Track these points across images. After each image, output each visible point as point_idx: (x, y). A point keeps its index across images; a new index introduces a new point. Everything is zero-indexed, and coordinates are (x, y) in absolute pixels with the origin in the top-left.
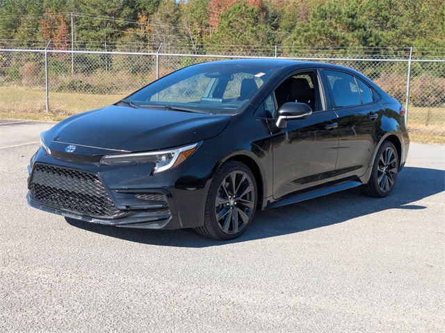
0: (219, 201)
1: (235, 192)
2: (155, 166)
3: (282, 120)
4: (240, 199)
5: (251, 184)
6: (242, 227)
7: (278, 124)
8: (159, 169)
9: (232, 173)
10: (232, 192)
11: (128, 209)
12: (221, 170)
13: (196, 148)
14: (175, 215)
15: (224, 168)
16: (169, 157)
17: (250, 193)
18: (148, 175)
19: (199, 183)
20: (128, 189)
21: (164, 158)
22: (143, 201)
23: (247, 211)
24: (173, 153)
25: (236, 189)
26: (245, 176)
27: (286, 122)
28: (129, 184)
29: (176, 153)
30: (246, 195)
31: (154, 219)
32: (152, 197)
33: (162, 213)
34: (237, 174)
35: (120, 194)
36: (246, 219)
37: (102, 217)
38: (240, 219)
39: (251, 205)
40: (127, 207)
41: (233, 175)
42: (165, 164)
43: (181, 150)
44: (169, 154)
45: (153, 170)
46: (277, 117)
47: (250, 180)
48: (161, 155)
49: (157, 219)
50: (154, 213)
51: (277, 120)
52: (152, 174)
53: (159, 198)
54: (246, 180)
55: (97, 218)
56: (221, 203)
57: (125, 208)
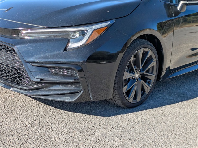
0: (127, 75)
1: (141, 67)
2: (68, 42)
3: (183, 5)
4: (144, 72)
5: (154, 60)
6: (145, 96)
7: (178, 8)
8: (72, 45)
9: (139, 51)
10: (138, 67)
11: (42, 82)
12: (130, 48)
13: (108, 26)
14: (86, 89)
15: (133, 45)
16: (83, 34)
17: (153, 67)
18: (62, 51)
19: (111, 58)
20: (43, 63)
21: (77, 35)
22: (56, 74)
23: (149, 83)
24: (87, 30)
25: (142, 64)
26: (150, 53)
27: (186, 7)
28: (43, 58)
29: (90, 30)
30: (149, 69)
31: (66, 92)
32: (65, 72)
33: (73, 87)
34: (144, 51)
35: (35, 67)
36: (148, 89)
37: (19, 87)
38: (143, 89)
39: (153, 77)
40: (41, 80)
41: (140, 53)
42: (79, 40)
43: (94, 27)
44: (83, 31)
45: (67, 46)
46: (179, 2)
47: (153, 57)
48: (75, 32)
49: (69, 92)
50: (66, 87)
51: (178, 5)
52: (65, 50)
53: (71, 73)
54: (151, 56)
55: (15, 88)
56: (128, 78)
57: (39, 80)
